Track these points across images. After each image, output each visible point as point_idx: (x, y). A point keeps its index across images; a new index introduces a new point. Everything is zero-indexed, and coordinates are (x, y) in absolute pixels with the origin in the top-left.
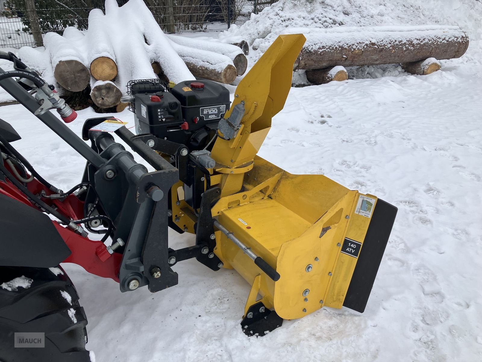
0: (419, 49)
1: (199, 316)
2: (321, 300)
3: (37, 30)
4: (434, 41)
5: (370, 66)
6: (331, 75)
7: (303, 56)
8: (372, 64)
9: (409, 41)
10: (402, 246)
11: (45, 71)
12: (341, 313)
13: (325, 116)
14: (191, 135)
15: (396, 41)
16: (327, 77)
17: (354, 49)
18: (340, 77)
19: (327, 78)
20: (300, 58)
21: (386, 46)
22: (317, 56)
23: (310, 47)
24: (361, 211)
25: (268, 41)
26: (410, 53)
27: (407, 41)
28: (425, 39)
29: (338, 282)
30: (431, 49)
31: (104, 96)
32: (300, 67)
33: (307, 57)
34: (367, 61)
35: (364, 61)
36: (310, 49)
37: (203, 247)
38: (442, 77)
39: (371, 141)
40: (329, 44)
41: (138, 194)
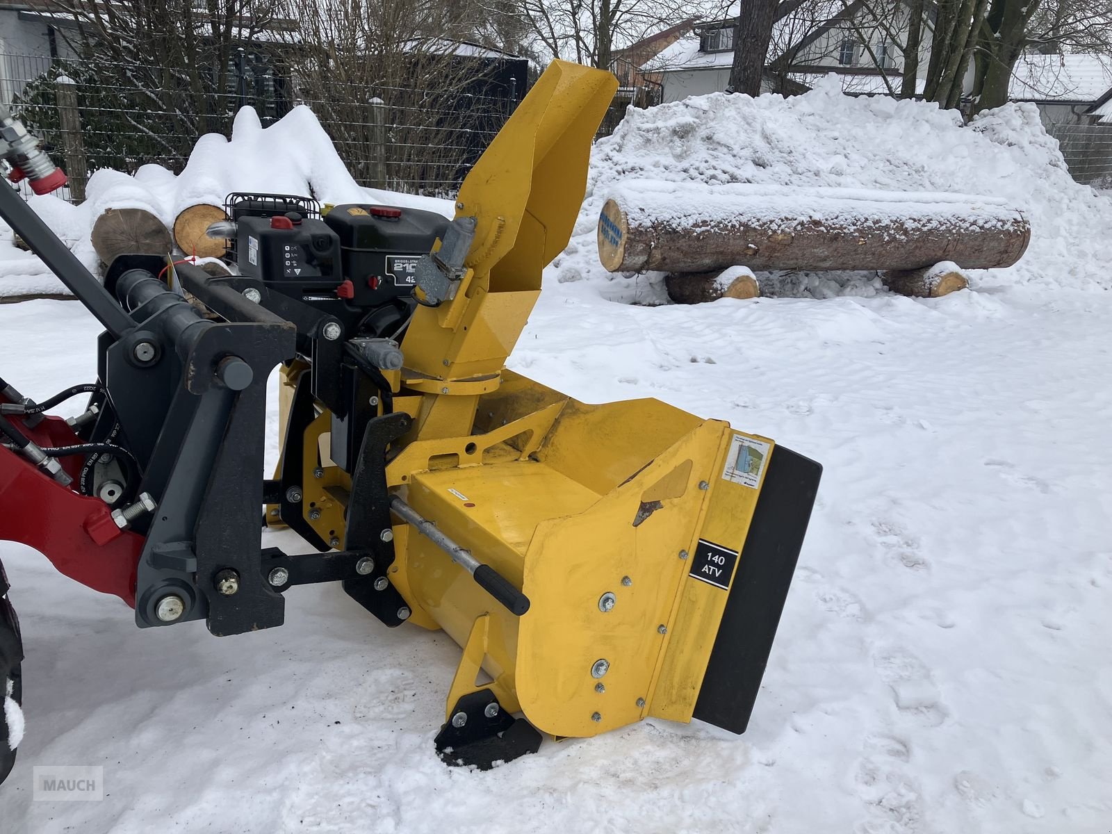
0: (919, 242)
1: (336, 723)
2: (640, 699)
3: (80, 174)
4: (952, 227)
5: (812, 274)
6: (721, 285)
7: (659, 239)
8: (815, 269)
9: (896, 221)
10: (854, 609)
11: (77, 242)
12: (689, 733)
13: (698, 360)
14: (361, 316)
15: (867, 220)
16: (713, 289)
17: (774, 232)
18: (741, 290)
19: (711, 291)
20: (653, 243)
21: (845, 228)
22: (691, 243)
23: (675, 221)
24: (736, 472)
25: (586, 212)
26: (898, 248)
27: (891, 221)
28: (931, 220)
29: (682, 652)
30: (945, 242)
32: (652, 263)
33: (667, 241)
34: (803, 259)
35: (797, 259)
36: (674, 226)
37: (361, 557)
38: (971, 303)
39: (799, 407)
40: (718, 217)
41: (193, 371)
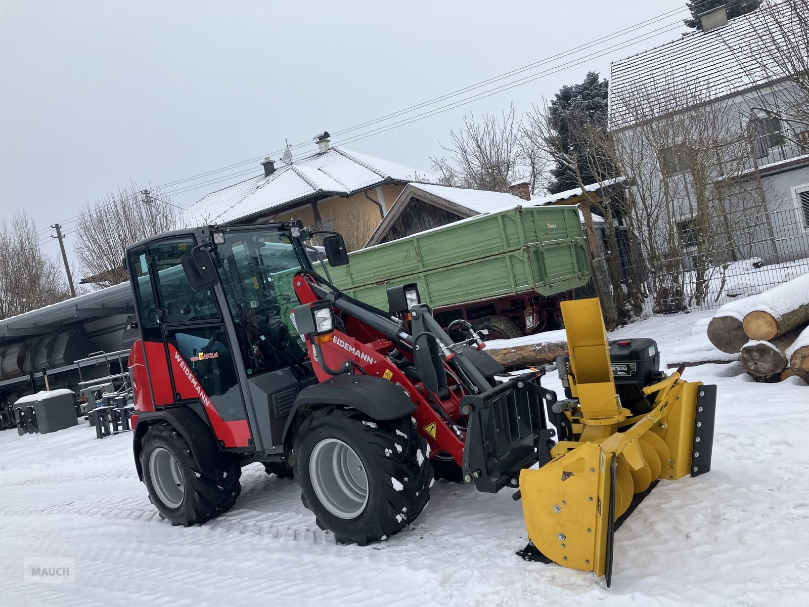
2: (587, 560)
31: (757, 360)
